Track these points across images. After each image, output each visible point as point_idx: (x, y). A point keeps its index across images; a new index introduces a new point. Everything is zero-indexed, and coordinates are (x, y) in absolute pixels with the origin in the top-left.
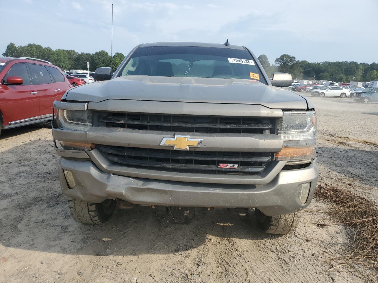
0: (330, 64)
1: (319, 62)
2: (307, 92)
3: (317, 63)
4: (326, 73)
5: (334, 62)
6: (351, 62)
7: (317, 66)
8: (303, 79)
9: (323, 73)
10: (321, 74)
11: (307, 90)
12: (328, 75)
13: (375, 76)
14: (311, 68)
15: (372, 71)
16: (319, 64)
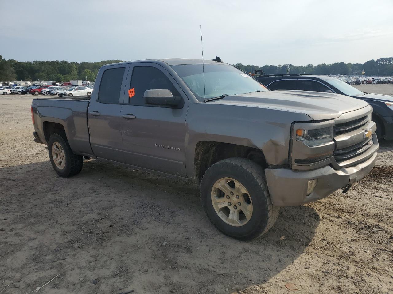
0: (42, 63)
1: (30, 61)
2: (44, 94)
3: (27, 62)
4: (42, 73)
5: (46, 61)
6: (62, 61)
7: (29, 66)
8: (19, 80)
9: (39, 73)
10: (37, 74)
11: (43, 93)
12: (44, 75)
13: (89, 74)
14: (22, 68)
15: (85, 70)
16: (29, 63)
